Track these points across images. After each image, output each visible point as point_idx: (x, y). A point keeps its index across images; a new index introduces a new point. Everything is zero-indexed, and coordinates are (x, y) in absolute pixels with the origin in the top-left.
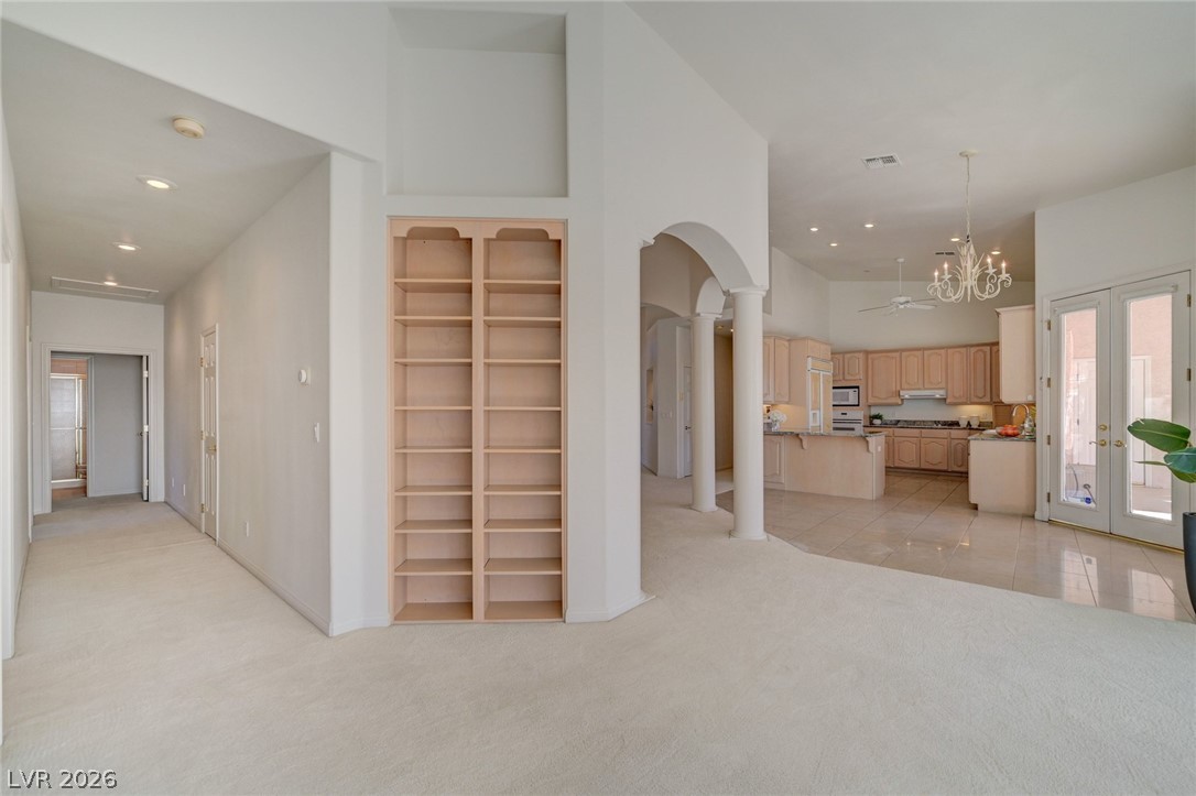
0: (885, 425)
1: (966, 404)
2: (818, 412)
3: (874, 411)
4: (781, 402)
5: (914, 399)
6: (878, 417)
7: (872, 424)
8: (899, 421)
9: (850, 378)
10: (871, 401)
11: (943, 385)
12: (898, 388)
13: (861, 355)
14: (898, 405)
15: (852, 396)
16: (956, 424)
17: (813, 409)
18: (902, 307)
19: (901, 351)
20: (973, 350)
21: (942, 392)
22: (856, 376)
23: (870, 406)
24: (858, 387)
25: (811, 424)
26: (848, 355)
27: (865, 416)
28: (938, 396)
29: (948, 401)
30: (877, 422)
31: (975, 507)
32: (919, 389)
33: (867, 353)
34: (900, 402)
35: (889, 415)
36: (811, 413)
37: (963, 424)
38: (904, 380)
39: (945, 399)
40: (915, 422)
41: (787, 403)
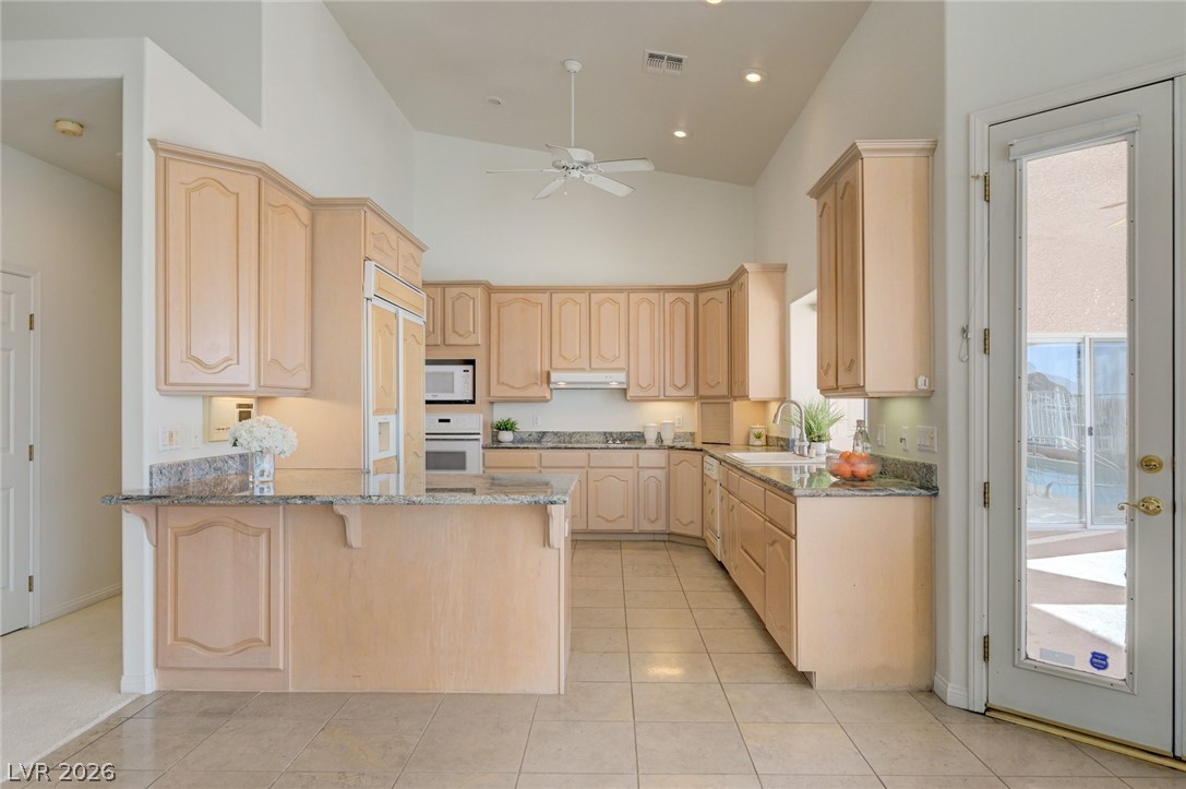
0: (521, 443)
1: (656, 399)
2: (391, 418)
3: (501, 414)
4: (289, 391)
5: (573, 388)
6: (506, 426)
7: (495, 444)
8: (544, 433)
9: (458, 340)
10: (496, 392)
11: (622, 363)
12: (546, 368)
13: (479, 293)
14: (544, 400)
15: (459, 382)
16: (639, 437)
17: (377, 412)
18: (576, 174)
19: (551, 291)
20: (670, 297)
21: (622, 377)
22: (470, 339)
23: (492, 403)
24: (472, 362)
25: (375, 454)
26: (452, 292)
27: (485, 425)
28: (614, 385)
29: (630, 393)
30: (506, 436)
31: (805, 679)
32: (583, 370)
33: (490, 289)
34: (548, 396)
35: (529, 420)
36: (374, 421)
37: (651, 438)
38: (556, 354)
39: (625, 390)
40: (571, 435)
41: (306, 393)
